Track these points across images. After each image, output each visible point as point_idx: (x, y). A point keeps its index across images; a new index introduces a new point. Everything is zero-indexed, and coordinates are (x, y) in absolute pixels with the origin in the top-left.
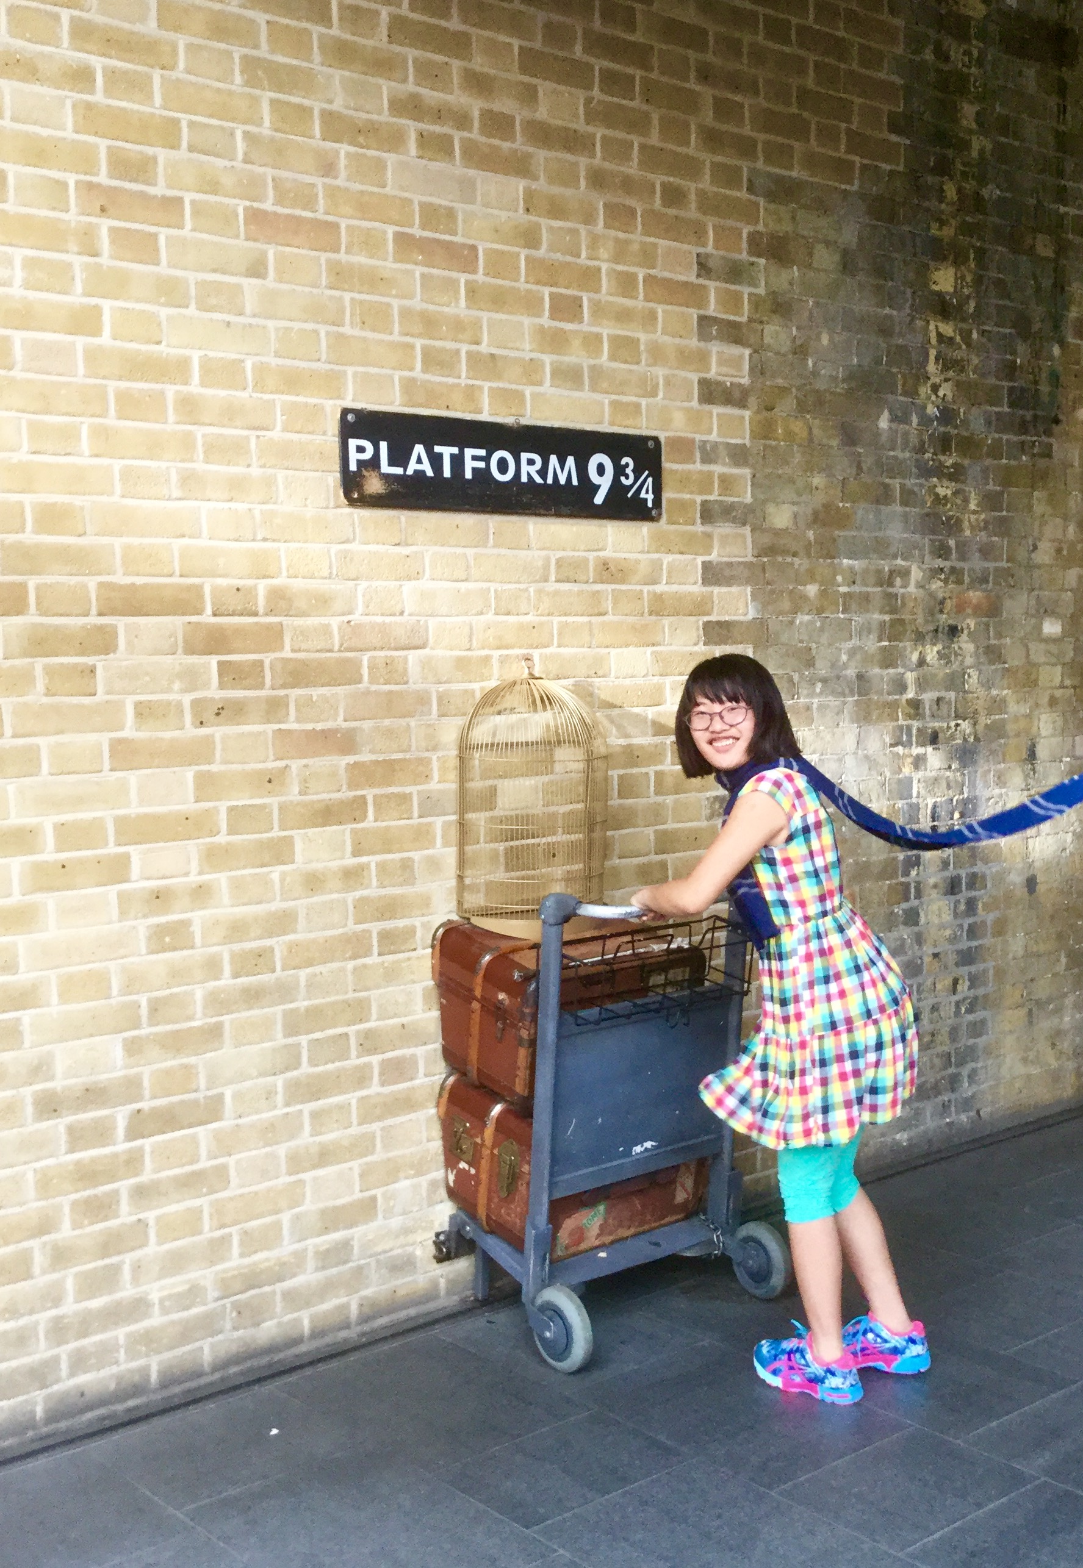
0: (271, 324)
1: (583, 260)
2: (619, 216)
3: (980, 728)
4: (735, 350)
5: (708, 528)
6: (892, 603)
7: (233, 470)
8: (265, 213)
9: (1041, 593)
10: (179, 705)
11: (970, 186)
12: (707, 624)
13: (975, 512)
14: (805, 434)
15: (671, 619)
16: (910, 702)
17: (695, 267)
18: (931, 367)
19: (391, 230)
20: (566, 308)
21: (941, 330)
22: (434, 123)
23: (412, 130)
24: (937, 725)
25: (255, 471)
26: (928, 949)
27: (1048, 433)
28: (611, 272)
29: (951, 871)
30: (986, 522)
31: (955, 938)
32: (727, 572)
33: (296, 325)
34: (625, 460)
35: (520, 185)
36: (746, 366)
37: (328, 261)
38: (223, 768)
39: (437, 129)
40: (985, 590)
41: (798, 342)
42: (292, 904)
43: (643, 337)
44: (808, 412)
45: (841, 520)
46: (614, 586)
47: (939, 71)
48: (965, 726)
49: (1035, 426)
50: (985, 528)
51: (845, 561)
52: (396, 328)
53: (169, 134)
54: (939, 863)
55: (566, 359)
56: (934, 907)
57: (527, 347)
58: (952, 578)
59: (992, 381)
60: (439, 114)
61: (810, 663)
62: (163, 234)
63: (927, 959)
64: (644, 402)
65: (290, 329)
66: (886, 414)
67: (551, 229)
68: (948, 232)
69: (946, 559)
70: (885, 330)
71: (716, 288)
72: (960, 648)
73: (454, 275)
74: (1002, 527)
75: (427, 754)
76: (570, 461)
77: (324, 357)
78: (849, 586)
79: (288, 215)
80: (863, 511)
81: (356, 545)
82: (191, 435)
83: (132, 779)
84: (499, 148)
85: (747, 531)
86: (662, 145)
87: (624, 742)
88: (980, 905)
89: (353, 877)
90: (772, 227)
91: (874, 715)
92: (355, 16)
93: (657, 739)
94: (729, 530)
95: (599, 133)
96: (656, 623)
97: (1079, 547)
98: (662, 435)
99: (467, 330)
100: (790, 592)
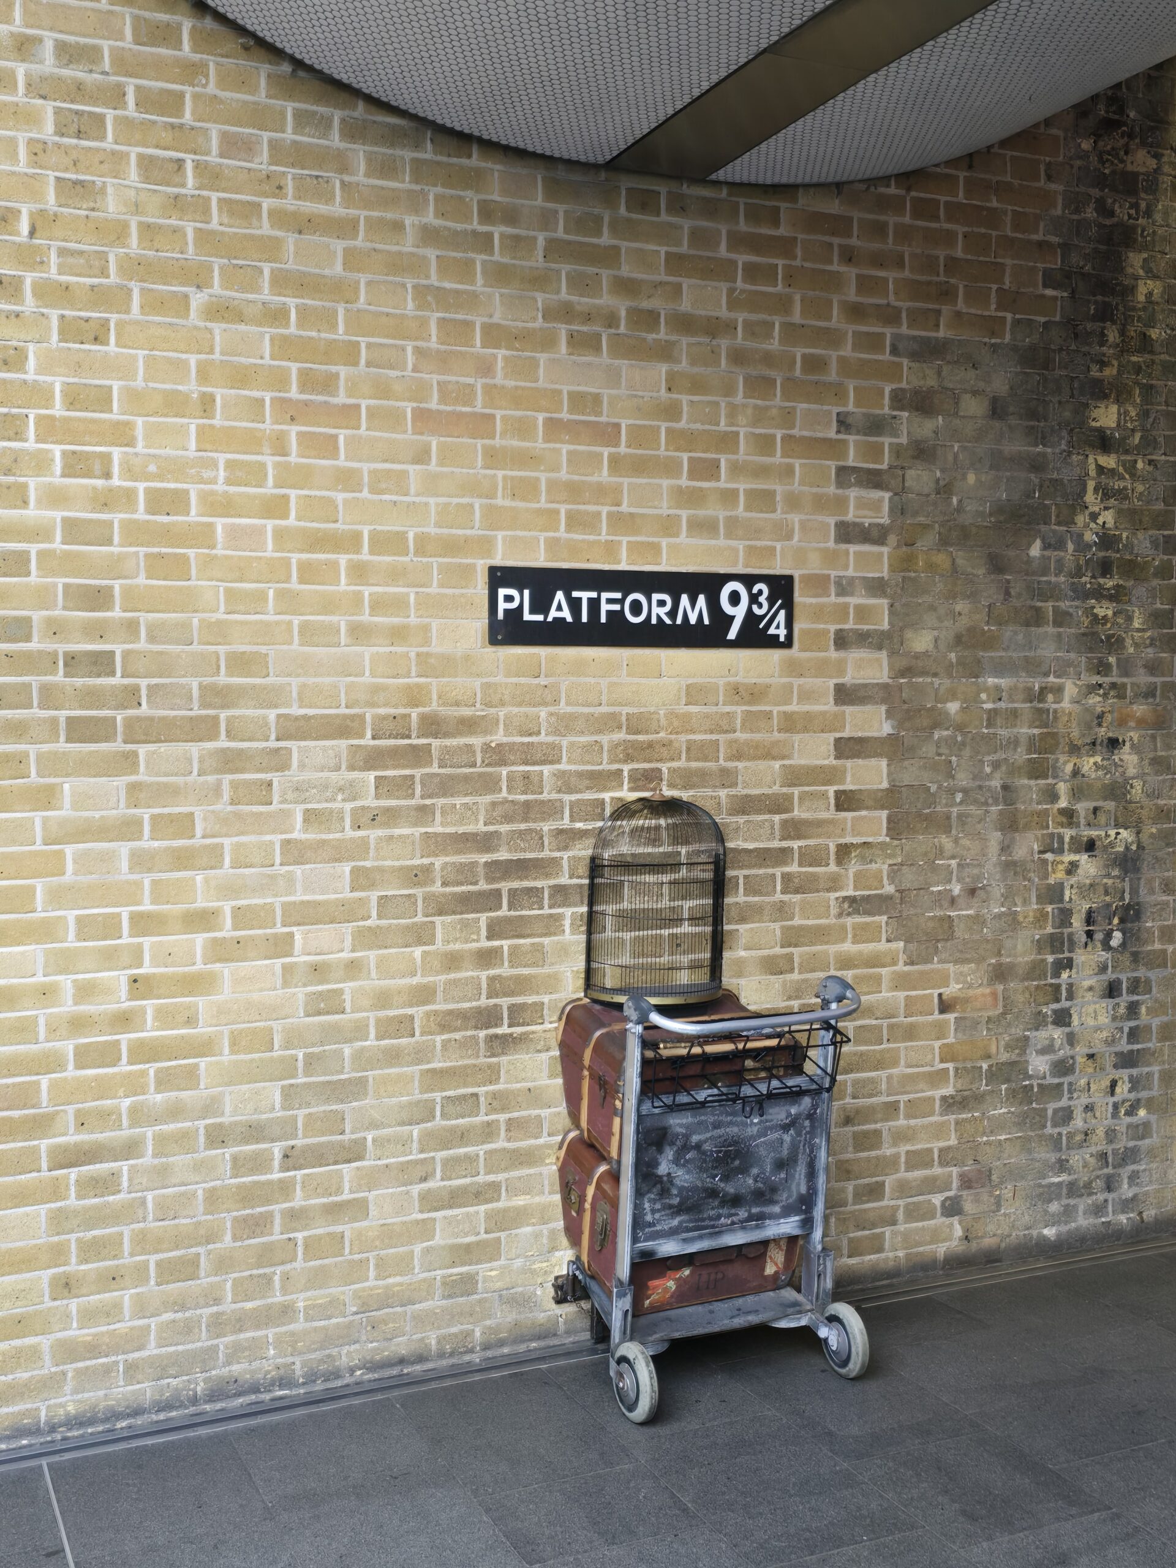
0: (432, 501)
1: (723, 426)
2: (759, 386)
3: (1144, 837)
4: (875, 495)
5: (842, 654)
6: (1042, 717)
7: (396, 620)
8: (429, 410)
10: (341, 811)
11: (1135, 329)
12: (838, 741)
13: (1138, 630)
14: (947, 565)
15: (800, 736)
16: (1062, 812)
17: (834, 424)
18: (1090, 497)
19: (541, 417)
20: (706, 470)
21: (1101, 463)
22: (583, 323)
23: (563, 332)
24: (1094, 833)
25: (413, 620)
26: (1081, 1050)
28: (749, 435)
29: (1110, 975)
30: (1152, 639)
31: (1113, 1041)
32: (863, 693)
33: (455, 500)
35: (664, 368)
36: (886, 508)
37: (483, 446)
38: (377, 863)
39: (585, 328)
40: (1152, 704)
41: (942, 483)
42: (431, 979)
43: (779, 489)
44: (952, 545)
45: (989, 642)
46: (745, 708)
47: (1101, 225)
48: (1124, 834)
50: (1151, 645)
51: (991, 681)
52: (543, 498)
53: (350, 353)
54: (1094, 966)
55: (701, 513)
56: (1091, 1009)
57: (665, 504)
58: (1112, 693)
60: (589, 317)
61: (952, 775)
62: (342, 435)
63: (1080, 1060)
64: (779, 546)
65: (450, 504)
66: (1038, 543)
67: (691, 403)
68: (1110, 373)
69: (1106, 675)
70: (1037, 465)
71: (856, 442)
72: (1121, 759)
73: (598, 449)
74: (1169, 643)
75: (558, 854)
76: (701, 600)
77: (477, 525)
78: (994, 702)
79: (448, 413)
80: (1012, 633)
81: (500, 679)
82: (359, 594)
83: (299, 872)
84: (645, 339)
85: (883, 655)
86: (803, 322)
87: (751, 846)
88: (1143, 1010)
89: (487, 958)
90: (916, 383)
91: (1022, 822)
92: (515, 243)
93: (785, 844)
94: (864, 655)
95: (741, 317)
96: (787, 739)
98: (796, 574)
99: (608, 494)
100: (928, 710)
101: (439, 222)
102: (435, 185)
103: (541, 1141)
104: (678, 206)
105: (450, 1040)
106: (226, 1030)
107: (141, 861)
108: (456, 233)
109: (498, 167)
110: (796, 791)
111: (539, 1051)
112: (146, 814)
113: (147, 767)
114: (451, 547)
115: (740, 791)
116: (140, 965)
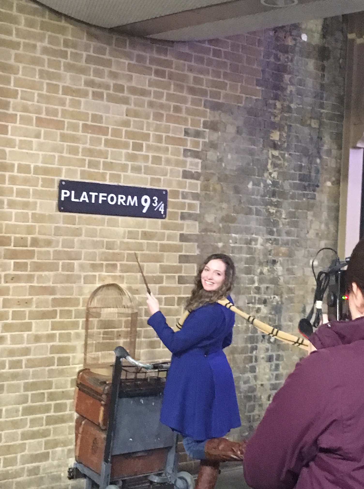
0: (41, 153)
1: (145, 131)
2: (158, 116)
3: (283, 299)
4: (196, 161)
5: (182, 222)
6: (250, 250)
7: (25, 199)
8: (42, 118)
9: (310, 249)
11: (286, 104)
12: (180, 256)
13: (284, 219)
14: (220, 189)
15: (167, 253)
16: (256, 288)
17: (183, 133)
18: (269, 166)
19: (81, 123)
20: (138, 147)
21: (273, 154)
22: (97, 88)
23: (91, 91)
24: (266, 297)
25: (31, 200)
26: (259, 382)
27: (314, 191)
28: (154, 135)
29: (270, 353)
30: (288, 222)
31: (270, 379)
32: (189, 237)
33: (49, 153)
34: (154, 198)
35: (125, 107)
36: (200, 166)
37: (60, 133)
38: (12, 297)
39: (99, 90)
40: (287, 247)
41: (219, 157)
43: (163, 156)
44: (222, 182)
45: (233, 220)
46: (147, 241)
47: (276, 64)
48: (277, 297)
49: (309, 188)
50: (288, 224)
51: (233, 235)
52: (80, 154)
54: (265, 349)
55: (136, 164)
56: (262, 366)
57: (123, 159)
58: (274, 243)
59: (293, 171)
60: (100, 85)
62: (10, 125)
63: (258, 386)
64: (162, 178)
65: (47, 155)
66: (251, 183)
67: (134, 121)
68: (277, 119)
69: (273, 235)
70: (252, 153)
71: (191, 140)
72: (277, 269)
73: (101, 136)
74: (295, 224)
75: (79, 297)
76: (135, 198)
77: (56, 163)
78: (234, 244)
79: (48, 119)
80: (241, 217)
81: (61, 225)
82: (12, 188)
84: (119, 96)
85: (197, 223)
86: (174, 93)
88: (281, 367)
89: (51, 337)
90: (212, 119)
91: (242, 292)
92: (75, 56)
93: (159, 296)
94: (191, 223)
95: (152, 89)
96: (162, 254)
97: (326, 233)
98: (168, 189)
99: (103, 154)
100: (212, 246)
101: (49, 46)
102: (48, 31)
104: (133, 46)
105: (35, 371)
108: (55, 50)
109: (71, 26)
110: (164, 275)
114: (46, 171)
115: (145, 274)
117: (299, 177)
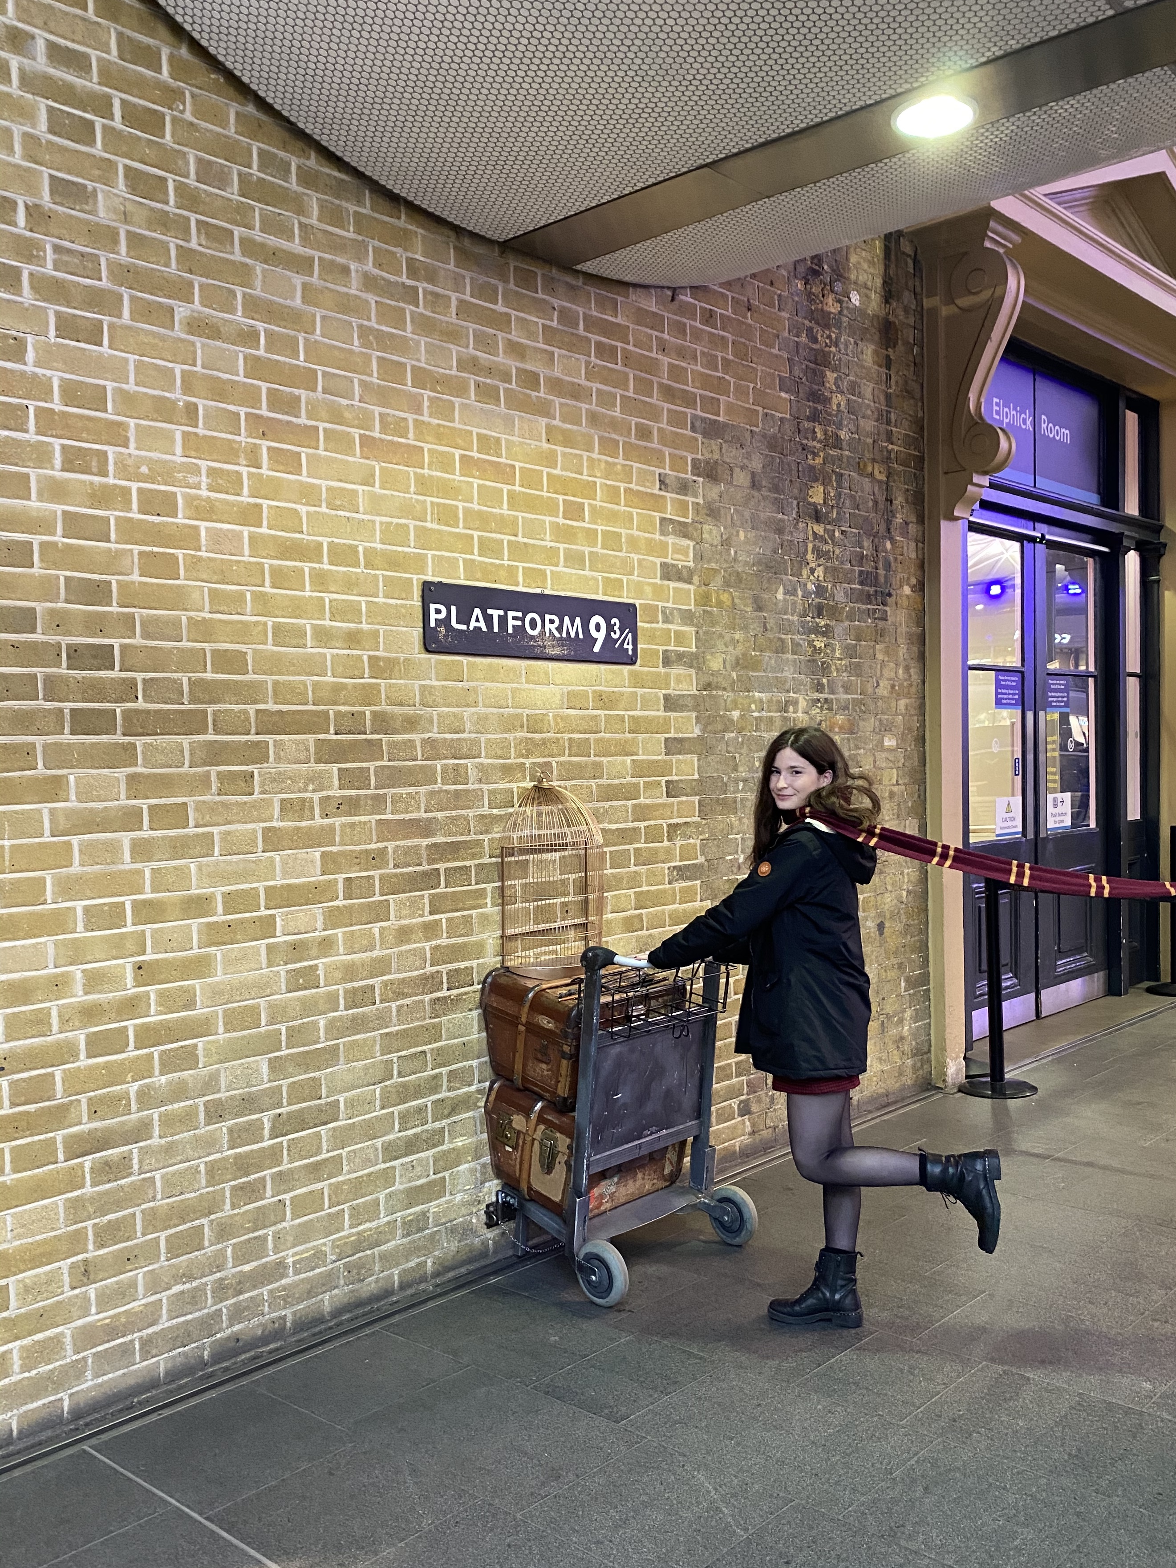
0: (378, 519)
1: (585, 476)
2: (608, 446)
4: (686, 542)
5: (666, 671)
7: (351, 626)
8: (374, 438)
9: (882, 717)
10: (312, 801)
11: (831, 430)
12: (666, 739)
13: (838, 659)
14: (729, 603)
15: (643, 736)
17: (658, 483)
18: (810, 556)
19: (457, 453)
20: (574, 511)
21: (815, 530)
22: (486, 377)
23: (472, 381)
25: (365, 626)
27: (884, 604)
28: (603, 485)
30: (846, 666)
32: (681, 702)
33: (395, 521)
34: (614, 620)
35: (543, 421)
36: (691, 555)
37: (415, 474)
38: (341, 848)
39: (488, 381)
40: (845, 715)
41: (725, 537)
42: (388, 951)
43: (623, 532)
44: (732, 587)
45: (755, 665)
46: (607, 712)
47: (812, 349)
49: (876, 599)
50: (845, 670)
51: (756, 694)
52: (461, 525)
53: (308, 380)
55: (573, 547)
57: (548, 537)
59: (848, 566)
60: (489, 371)
61: (735, 769)
62: (304, 453)
64: (625, 579)
65: (390, 523)
66: (781, 589)
67: (564, 454)
68: (818, 461)
69: (821, 693)
70: (780, 531)
71: (671, 498)
73: (499, 485)
74: (856, 670)
75: (481, 837)
76: (578, 621)
77: (412, 545)
78: (760, 712)
79: (390, 441)
80: (768, 658)
81: (433, 682)
82: (322, 599)
83: (278, 858)
84: (530, 396)
85: (693, 672)
86: (636, 396)
87: (614, 827)
89: (430, 930)
90: (708, 456)
92: (434, 300)
93: (636, 824)
94: (681, 671)
95: (594, 386)
96: (634, 739)
97: (906, 684)
98: (637, 603)
99: (507, 525)
100: (721, 716)
103: (473, 1088)
104: (550, 287)
105: (402, 1006)
106: (220, 1010)
107: (141, 850)
108: (391, 284)
109: (420, 231)
110: (641, 781)
111: (470, 1010)
112: (144, 804)
113: (144, 759)
114: (394, 562)
115: (604, 781)
116: (144, 953)
117: (860, 576)
